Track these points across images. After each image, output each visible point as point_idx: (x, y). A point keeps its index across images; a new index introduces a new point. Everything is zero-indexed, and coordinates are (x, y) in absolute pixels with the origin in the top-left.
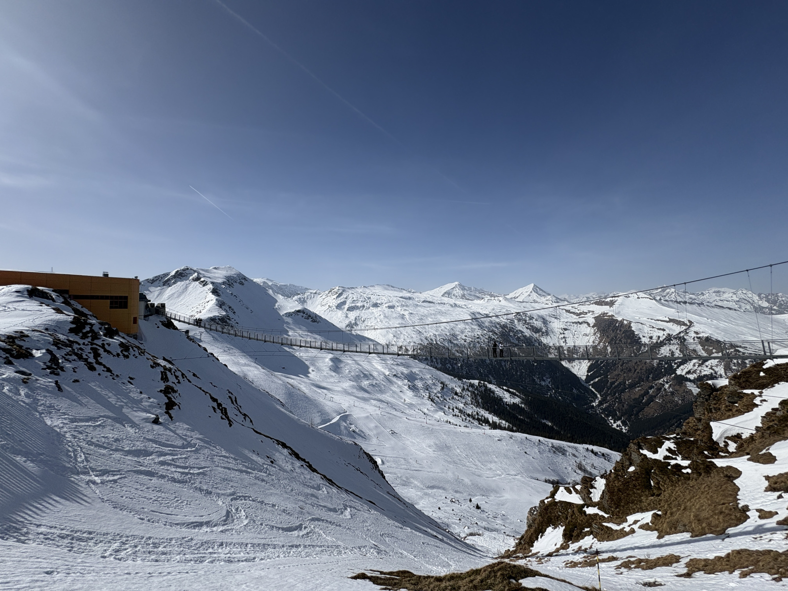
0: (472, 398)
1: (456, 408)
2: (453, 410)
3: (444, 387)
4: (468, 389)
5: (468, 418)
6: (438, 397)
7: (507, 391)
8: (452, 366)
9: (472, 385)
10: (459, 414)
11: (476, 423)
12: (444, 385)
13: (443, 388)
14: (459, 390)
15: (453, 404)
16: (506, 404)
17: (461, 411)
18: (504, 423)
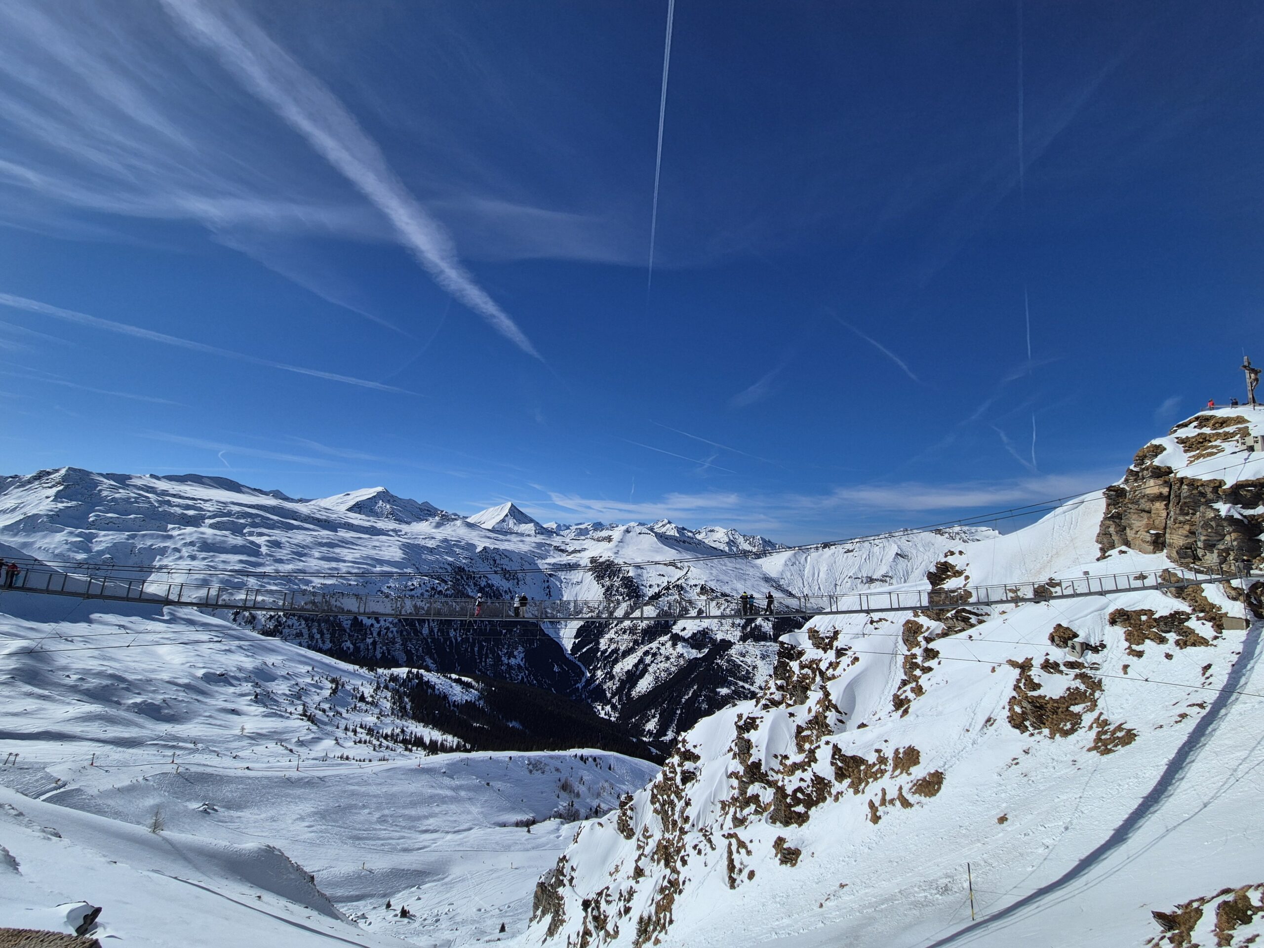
0: (394, 703)
1: (361, 727)
2: (355, 732)
3: (337, 688)
4: (386, 687)
5: (385, 743)
6: (324, 711)
7: (458, 681)
8: (354, 644)
9: (394, 678)
10: (368, 738)
11: (400, 748)
12: (337, 684)
13: (334, 691)
14: (368, 691)
15: (355, 719)
16: (454, 705)
17: (370, 731)
18: (451, 740)
